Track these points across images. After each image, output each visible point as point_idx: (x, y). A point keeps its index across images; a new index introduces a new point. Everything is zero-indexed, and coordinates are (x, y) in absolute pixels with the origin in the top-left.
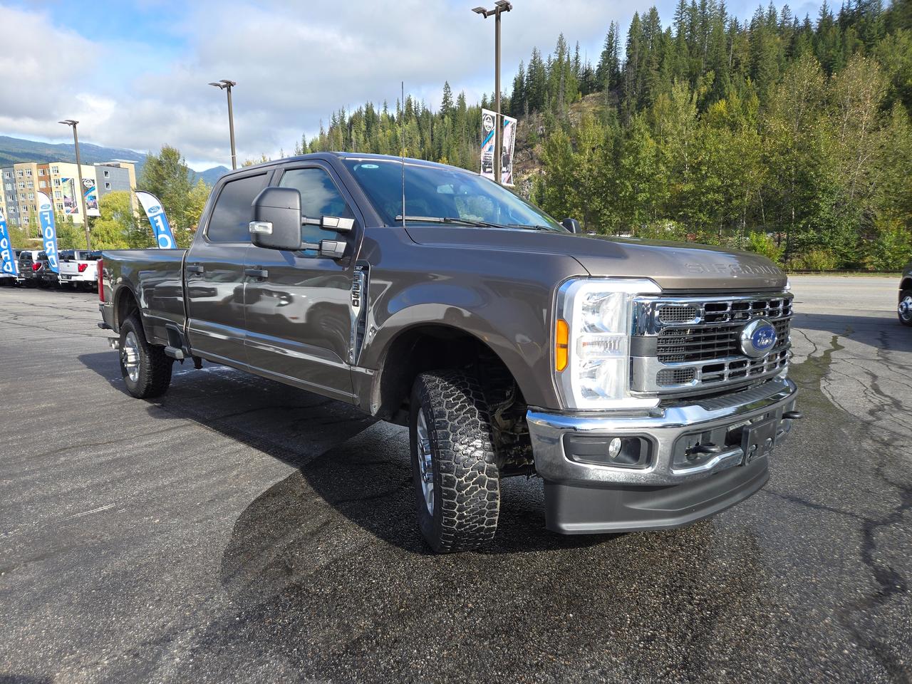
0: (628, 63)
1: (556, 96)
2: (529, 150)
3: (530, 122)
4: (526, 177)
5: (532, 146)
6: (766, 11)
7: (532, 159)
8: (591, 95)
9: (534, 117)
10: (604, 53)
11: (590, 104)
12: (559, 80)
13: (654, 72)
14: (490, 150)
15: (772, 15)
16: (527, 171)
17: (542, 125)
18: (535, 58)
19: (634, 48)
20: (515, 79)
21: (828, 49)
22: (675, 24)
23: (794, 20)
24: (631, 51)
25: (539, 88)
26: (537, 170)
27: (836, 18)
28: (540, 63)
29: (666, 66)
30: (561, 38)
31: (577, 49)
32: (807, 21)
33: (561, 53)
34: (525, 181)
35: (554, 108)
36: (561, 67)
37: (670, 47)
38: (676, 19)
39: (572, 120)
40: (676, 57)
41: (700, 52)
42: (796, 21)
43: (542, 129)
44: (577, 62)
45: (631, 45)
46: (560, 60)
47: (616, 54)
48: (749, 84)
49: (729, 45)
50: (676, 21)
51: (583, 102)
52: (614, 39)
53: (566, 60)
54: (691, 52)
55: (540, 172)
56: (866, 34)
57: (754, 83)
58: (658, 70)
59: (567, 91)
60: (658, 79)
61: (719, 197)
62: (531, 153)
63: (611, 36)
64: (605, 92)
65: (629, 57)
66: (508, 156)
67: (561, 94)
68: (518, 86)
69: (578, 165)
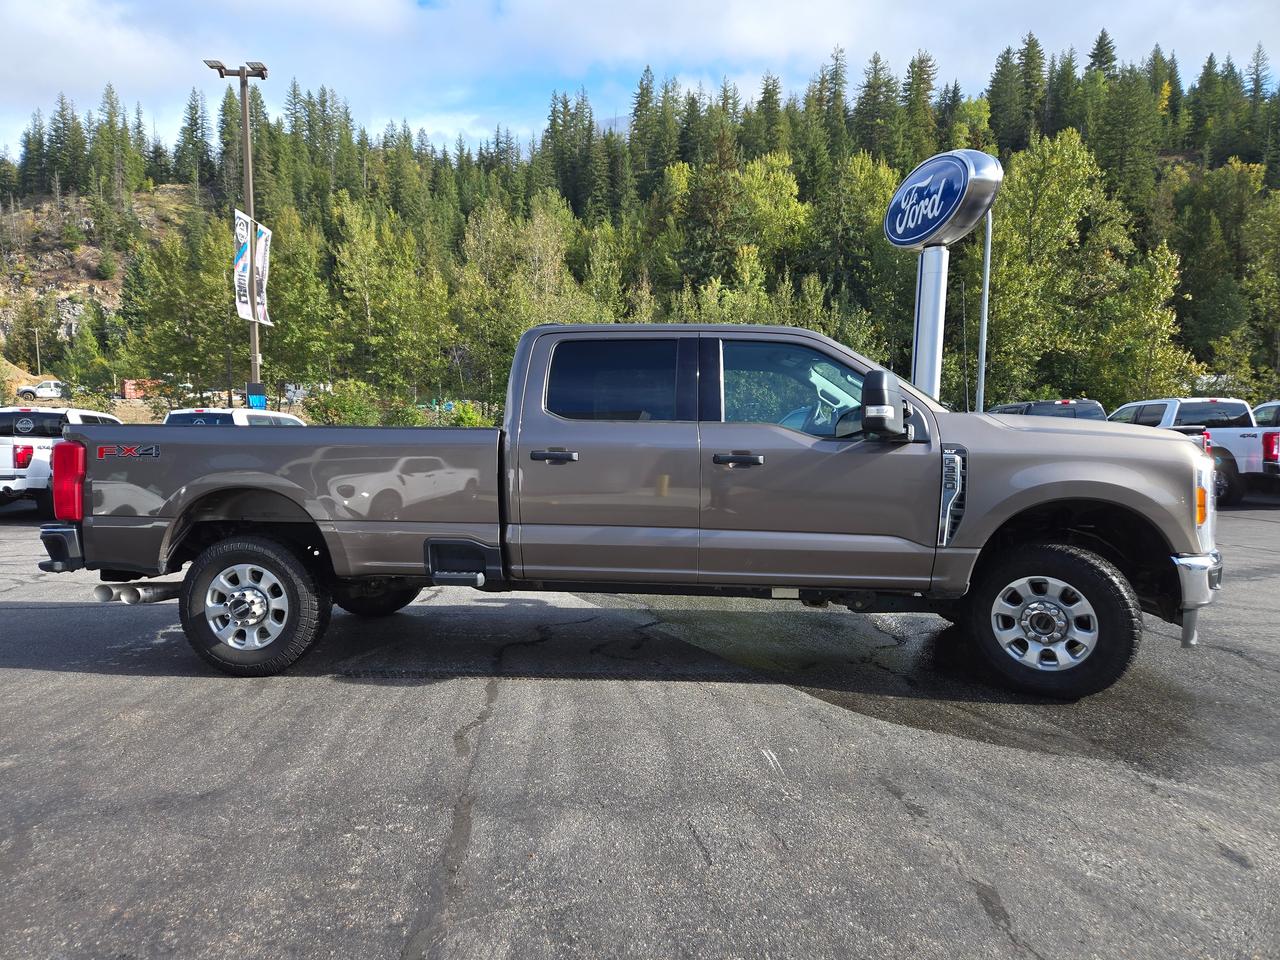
0: (224, 153)
1: (107, 176)
2: (67, 252)
3: (64, 208)
4: (64, 295)
5: (71, 247)
6: (399, 129)
7: (72, 267)
8: (169, 186)
9: (71, 201)
10: (184, 130)
11: (168, 199)
12: (111, 152)
13: (266, 174)
14: (244, 269)
15: (407, 138)
16: (66, 285)
17: (86, 215)
18: (63, 110)
19: (231, 134)
20: (27, 135)
21: (474, 192)
22: (287, 116)
23: (430, 148)
24: (226, 136)
25: (75, 158)
26: (85, 285)
27: (475, 158)
28: (74, 119)
29: (283, 170)
30: (109, 93)
31: (139, 113)
32: (445, 153)
33: (112, 114)
34: (63, 301)
35: (107, 193)
36: (112, 135)
37: (286, 147)
38: (288, 109)
39: (140, 217)
40: (295, 161)
41: (324, 162)
42: (434, 151)
43: (87, 223)
44: (140, 132)
45: (226, 129)
46: (111, 123)
47: (203, 135)
48: (393, 215)
49: (362, 161)
50: (288, 113)
51: (157, 194)
52: (199, 113)
53: (120, 125)
54: (313, 159)
55: (91, 290)
56: (509, 184)
57: (398, 216)
58: (272, 172)
59: (128, 172)
60: (274, 184)
61: (415, 354)
62: (71, 258)
63: (193, 108)
64: (196, 186)
65: (226, 144)
66: (261, 280)
67: (118, 175)
68: (33, 147)
69: (213, 291)
